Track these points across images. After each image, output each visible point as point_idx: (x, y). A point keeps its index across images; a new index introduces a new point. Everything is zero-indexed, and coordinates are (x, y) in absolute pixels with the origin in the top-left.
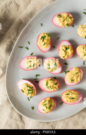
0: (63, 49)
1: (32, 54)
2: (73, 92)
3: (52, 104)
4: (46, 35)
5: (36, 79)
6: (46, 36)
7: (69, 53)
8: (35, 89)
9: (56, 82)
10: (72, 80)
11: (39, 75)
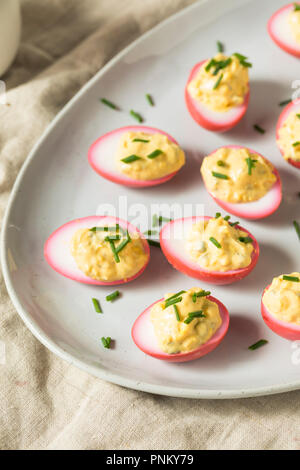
3: (210, 313)
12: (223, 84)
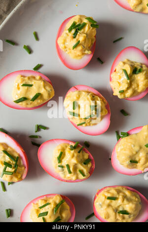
0: (125, 71)
1: (38, 67)
2: (128, 193)
3: (64, 215)
4: (85, 21)
5: (36, 137)
6: (85, 25)
7: (138, 86)
8: (24, 165)
9: (86, 156)
10: (131, 161)
11: (45, 128)
12: (81, 44)
